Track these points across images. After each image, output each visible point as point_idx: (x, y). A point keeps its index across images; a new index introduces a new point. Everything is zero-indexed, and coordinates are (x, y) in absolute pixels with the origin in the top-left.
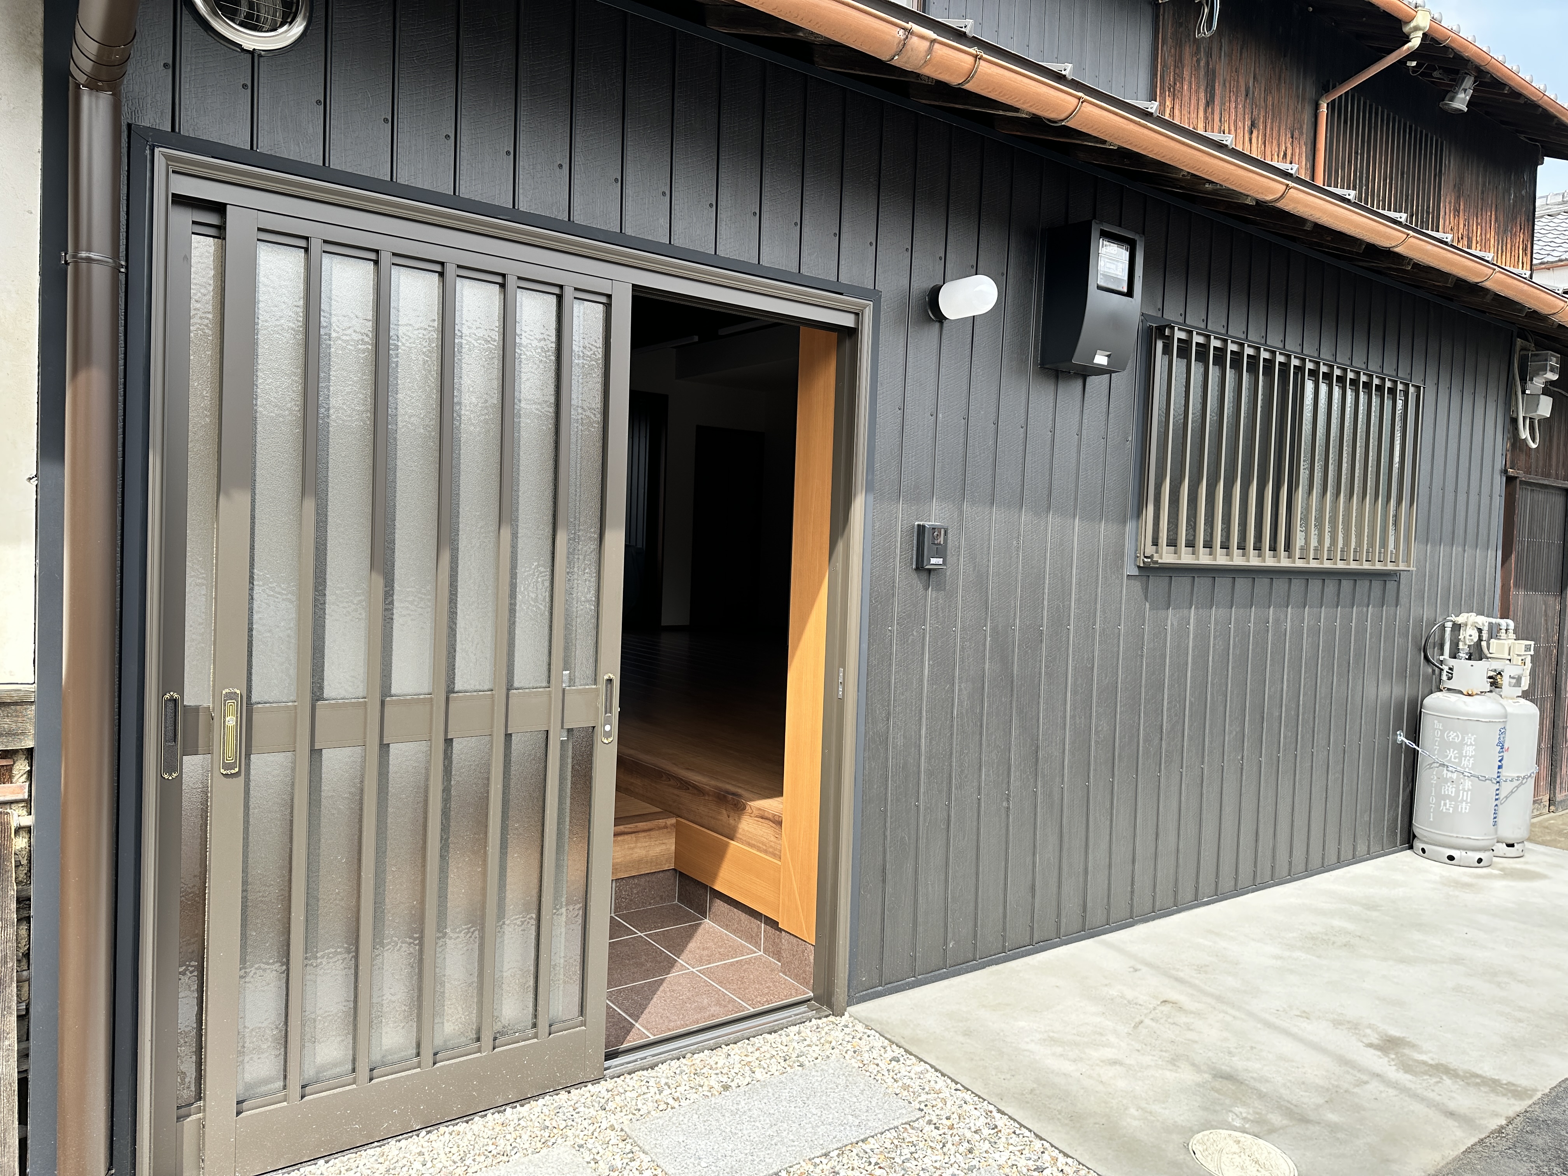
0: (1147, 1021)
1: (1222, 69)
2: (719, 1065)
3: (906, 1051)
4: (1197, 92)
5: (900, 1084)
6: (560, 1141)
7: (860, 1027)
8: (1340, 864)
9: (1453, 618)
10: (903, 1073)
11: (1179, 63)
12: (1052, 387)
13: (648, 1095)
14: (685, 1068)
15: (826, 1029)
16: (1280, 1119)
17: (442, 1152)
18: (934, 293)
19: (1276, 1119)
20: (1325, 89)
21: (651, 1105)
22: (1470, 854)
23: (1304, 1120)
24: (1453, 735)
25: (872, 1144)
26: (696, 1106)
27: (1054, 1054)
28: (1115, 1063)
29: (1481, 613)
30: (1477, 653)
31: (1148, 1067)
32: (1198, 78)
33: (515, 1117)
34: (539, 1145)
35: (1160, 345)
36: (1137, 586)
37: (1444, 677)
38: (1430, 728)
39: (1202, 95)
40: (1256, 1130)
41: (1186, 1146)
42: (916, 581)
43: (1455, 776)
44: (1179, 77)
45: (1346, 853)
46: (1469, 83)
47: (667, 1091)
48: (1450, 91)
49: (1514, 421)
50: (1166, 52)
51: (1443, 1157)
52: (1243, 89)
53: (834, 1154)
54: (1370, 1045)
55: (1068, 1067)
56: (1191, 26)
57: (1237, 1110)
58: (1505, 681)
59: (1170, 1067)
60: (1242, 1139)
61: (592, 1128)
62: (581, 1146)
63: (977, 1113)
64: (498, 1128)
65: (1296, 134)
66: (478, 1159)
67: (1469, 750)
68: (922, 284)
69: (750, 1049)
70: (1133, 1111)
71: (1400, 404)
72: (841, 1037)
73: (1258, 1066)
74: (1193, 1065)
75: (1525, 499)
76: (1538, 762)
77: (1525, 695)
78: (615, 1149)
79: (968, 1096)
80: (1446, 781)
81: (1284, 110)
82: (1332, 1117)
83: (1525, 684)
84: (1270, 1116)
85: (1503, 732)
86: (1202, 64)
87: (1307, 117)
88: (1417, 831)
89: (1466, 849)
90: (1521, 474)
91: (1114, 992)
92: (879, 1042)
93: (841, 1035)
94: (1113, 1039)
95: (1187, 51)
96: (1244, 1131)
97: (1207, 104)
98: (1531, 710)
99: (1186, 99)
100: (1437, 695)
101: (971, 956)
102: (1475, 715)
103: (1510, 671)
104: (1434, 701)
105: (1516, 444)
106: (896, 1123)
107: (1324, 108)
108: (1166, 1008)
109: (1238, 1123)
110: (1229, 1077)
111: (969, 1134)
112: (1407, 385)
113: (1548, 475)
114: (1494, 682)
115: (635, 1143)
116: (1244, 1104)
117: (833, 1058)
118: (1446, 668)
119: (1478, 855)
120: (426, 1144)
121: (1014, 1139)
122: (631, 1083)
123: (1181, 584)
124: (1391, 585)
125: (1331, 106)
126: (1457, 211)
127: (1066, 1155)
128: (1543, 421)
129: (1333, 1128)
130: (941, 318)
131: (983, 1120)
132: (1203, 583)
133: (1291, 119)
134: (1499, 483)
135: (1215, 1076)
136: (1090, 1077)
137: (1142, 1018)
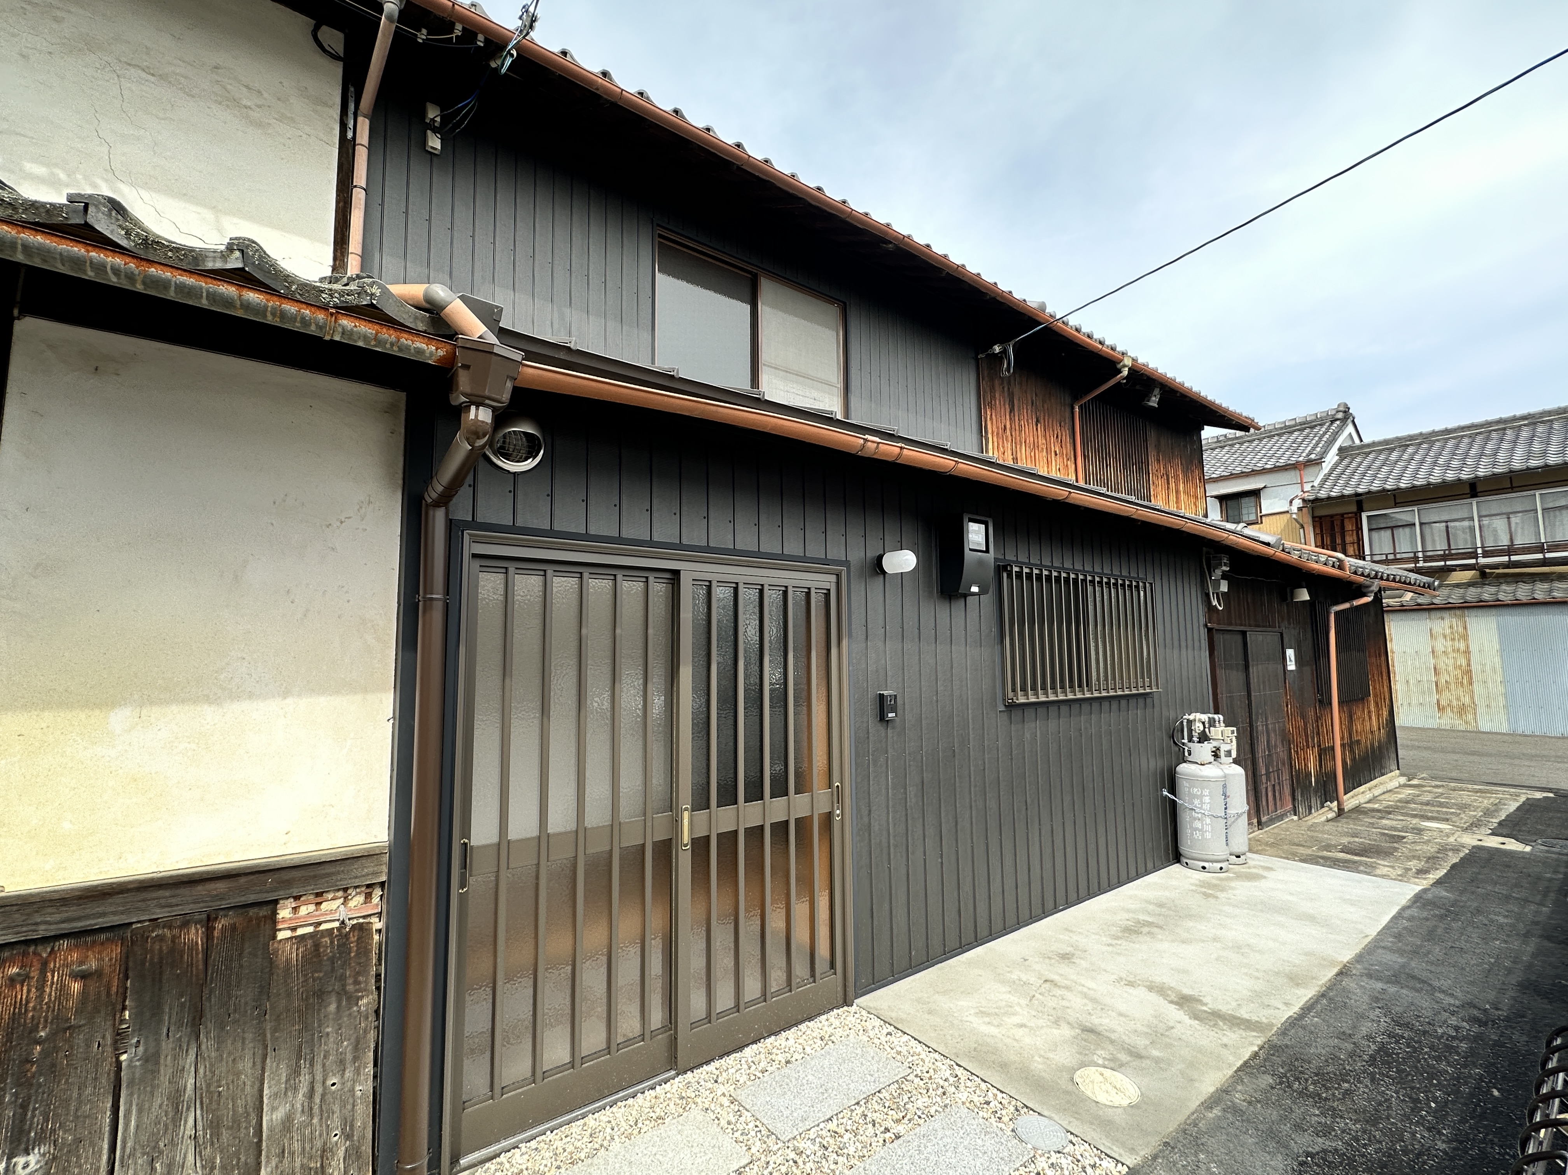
0: (1037, 995)
1: (1017, 391)
2: (783, 1046)
3: (895, 1027)
4: (1004, 405)
5: (895, 1050)
6: (693, 1106)
7: (864, 1013)
8: (1138, 876)
9: (1187, 717)
10: (896, 1043)
11: (992, 389)
12: (948, 605)
13: (742, 1071)
14: (761, 1050)
15: (844, 1016)
16: (1125, 1056)
17: (622, 1120)
18: (880, 558)
19: (1123, 1057)
20: (1075, 398)
21: (745, 1077)
22: (1215, 864)
23: (1139, 1057)
24: (1196, 790)
25: (884, 1094)
26: (773, 1076)
27: (984, 1023)
28: (1022, 1026)
29: (1203, 713)
30: (1204, 738)
31: (1042, 1027)
32: (1004, 397)
33: (663, 1092)
34: (681, 1110)
35: (1005, 575)
36: (1005, 716)
37: (1186, 754)
38: (1183, 786)
39: (1007, 406)
40: (1112, 1065)
41: (1072, 1079)
42: (881, 728)
43: (1200, 816)
44: (993, 397)
45: (1141, 869)
46: (1157, 391)
47: (754, 1067)
48: (1147, 395)
49: (1208, 595)
50: (984, 384)
51: (1225, 1076)
52: (1030, 402)
53: (862, 1103)
54: (1171, 1002)
55: (993, 1031)
56: (998, 369)
57: (1099, 1052)
58: (1222, 754)
59: (1055, 1026)
60: (1104, 1073)
61: (712, 1096)
62: (707, 1109)
63: (944, 1067)
64: (653, 1101)
65: (1063, 424)
66: (645, 1123)
67: (1207, 799)
68: (872, 554)
69: (800, 1033)
70: (1036, 1058)
71: (1142, 593)
72: (853, 1022)
73: (1107, 1021)
74: (1069, 1023)
75: (1219, 638)
76: (1248, 803)
77: (1236, 762)
78: (729, 1110)
79: (937, 1056)
80: (1195, 819)
81: (1054, 411)
82: (1155, 1053)
83: (1234, 754)
84: (1119, 1055)
85: (1225, 786)
86: (1006, 389)
87: (1067, 414)
88: (1182, 852)
89: (1212, 861)
90: (1215, 626)
91: (1014, 977)
92: (878, 1022)
93: (853, 1019)
94: (1018, 1009)
95: (997, 382)
96: (1105, 1067)
97: (1011, 412)
98: (1239, 770)
99: (998, 409)
100: (1184, 765)
101: (925, 959)
102: (1207, 777)
103: (1224, 748)
104: (1183, 768)
105: (1211, 609)
106: (897, 1078)
107: (1077, 409)
108: (1047, 985)
109: (1100, 1062)
110: (1091, 1031)
111: (942, 1083)
112: (1145, 583)
113: (1230, 624)
114: (1216, 755)
115: (740, 1105)
116: (1103, 1049)
117: (851, 1036)
118: (1186, 749)
119: (1219, 865)
120: (611, 1115)
121: (969, 1084)
122: (731, 1062)
123: (1030, 713)
124: (1149, 700)
125: (1081, 407)
126: (1158, 461)
127: (1002, 1092)
128: (1223, 593)
129: (1157, 1061)
130: (884, 573)
131: (949, 1072)
132: (1041, 711)
133: (1058, 417)
134: (1204, 632)
135: (1083, 1030)
136: (1008, 1037)
137: (1034, 993)
